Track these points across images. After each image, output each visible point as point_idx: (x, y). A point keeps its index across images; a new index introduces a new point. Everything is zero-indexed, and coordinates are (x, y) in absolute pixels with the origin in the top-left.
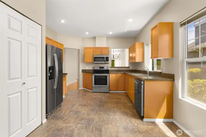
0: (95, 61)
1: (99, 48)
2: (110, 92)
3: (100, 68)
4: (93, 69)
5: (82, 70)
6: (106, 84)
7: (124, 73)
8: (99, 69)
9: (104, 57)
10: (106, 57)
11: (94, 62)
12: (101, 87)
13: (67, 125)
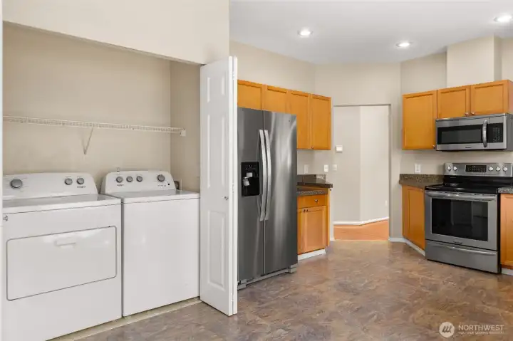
0: (439, 142)
1: (463, 89)
2: (505, 271)
3: (470, 168)
4: (441, 174)
5: (402, 176)
6: (485, 238)
8: (464, 173)
9: (480, 127)
10: (489, 126)
11: (439, 147)
12: (460, 244)
13: (258, 318)
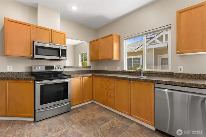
1: (48, 30)
6: (67, 97)
7: (92, 76)
10: (62, 50)
11: (36, 56)
12: (57, 105)
